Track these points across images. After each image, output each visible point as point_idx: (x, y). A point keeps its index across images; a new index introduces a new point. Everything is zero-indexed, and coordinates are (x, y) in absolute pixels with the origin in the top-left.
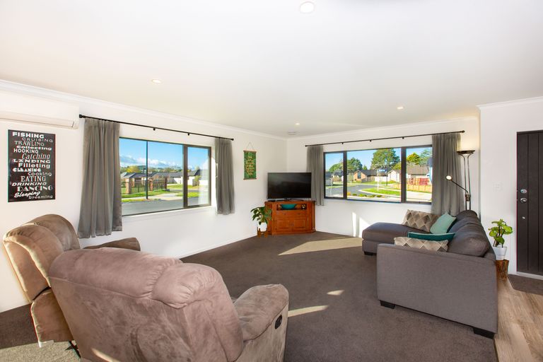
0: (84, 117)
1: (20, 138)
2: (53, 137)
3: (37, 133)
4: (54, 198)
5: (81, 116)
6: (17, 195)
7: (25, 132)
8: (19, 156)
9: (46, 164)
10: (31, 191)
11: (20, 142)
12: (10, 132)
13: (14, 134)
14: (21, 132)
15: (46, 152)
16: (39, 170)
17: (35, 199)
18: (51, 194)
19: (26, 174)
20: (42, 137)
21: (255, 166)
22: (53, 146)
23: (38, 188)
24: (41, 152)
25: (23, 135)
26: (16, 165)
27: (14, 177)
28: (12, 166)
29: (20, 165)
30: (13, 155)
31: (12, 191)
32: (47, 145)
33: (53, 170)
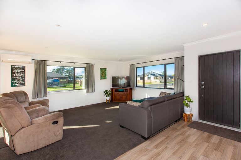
0: (34, 60)
1: (15, 68)
2: (25, 67)
3: (19, 66)
4: (25, 86)
5: (33, 60)
6: (14, 85)
7: (16, 66)
8: (14, 73)
9: (22, 75)
10: (18, 84)
11: (15, 69)
12: (12, 66)
13: (13, 66)
14: (15, 66)
15: (22, 72)
16: (20, 77)
17: (19, 86)
18: (24, 85)
19: (16, 78)
20: (21, 67)
21: (106, 74)
22: (25, 70)
23: (20, 83)
24: (21, 72)
25: (15, 67)
26: (13, 76)
27: (13, 79)
28: (12, 76)
29: (14, 76)
30: (13, 73)
31: (12, 83)
32: (23, 69)
33: (24, 77)
